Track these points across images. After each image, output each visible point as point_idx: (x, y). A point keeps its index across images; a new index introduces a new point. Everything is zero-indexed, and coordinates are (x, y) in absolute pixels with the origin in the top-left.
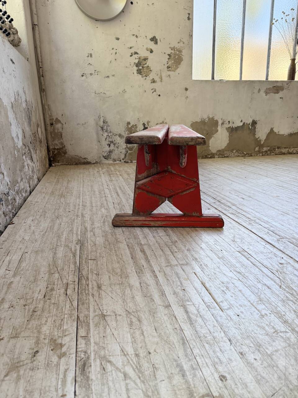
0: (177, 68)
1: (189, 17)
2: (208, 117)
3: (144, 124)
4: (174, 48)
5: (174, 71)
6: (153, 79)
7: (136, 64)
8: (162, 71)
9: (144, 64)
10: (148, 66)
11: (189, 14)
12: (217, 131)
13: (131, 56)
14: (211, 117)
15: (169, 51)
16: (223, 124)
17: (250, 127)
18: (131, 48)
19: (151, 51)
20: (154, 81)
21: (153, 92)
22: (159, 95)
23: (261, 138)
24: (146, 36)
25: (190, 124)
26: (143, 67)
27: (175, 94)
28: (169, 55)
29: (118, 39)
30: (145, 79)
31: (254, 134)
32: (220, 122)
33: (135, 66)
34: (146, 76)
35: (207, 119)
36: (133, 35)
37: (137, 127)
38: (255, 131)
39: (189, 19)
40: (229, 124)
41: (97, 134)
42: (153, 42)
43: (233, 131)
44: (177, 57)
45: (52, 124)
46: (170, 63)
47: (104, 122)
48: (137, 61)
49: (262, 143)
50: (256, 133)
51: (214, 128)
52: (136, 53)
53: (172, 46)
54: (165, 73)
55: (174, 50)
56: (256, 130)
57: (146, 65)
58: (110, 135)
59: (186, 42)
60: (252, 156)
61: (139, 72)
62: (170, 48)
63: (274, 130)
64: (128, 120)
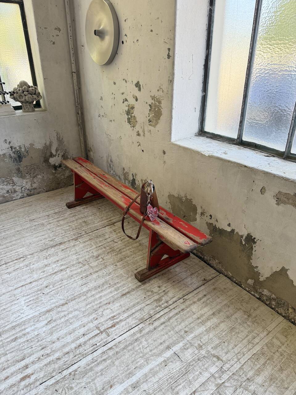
0: (157, 123)
1: (169, 54)
2: (186, 197)
3: (133, 175)
4: (154, 97)
5: (154, 126)
6: (138, 131)
7: (127, 112)
8: (144, 124)
9: (132, 114)
10: (135, 116)
11: (169, 49)
12: (196, 220)
13: (123, 102)
14: (189, 197)
15: (150, 101)
16: (202, 214)
17: (244, 243)
18: (123, 94)
19: (137, 100)
20: (139, 135)
21: (138, 146)
22: (143, 151)
23: (260, 270)
24: (132, 81)
25: (168, 195)
26: (131, 117)
27: (155, 155)
28: (150, 105)
29: (115, 83)
30: (133, 130)
31: (249, 257)
32: (199, 211)
33: (126, 115)
34: (134, 127)
35: (184, 198)
36: (124, 79)
37: (128, 175)
38: (252, 254)
39: (169, 56)
40: (211, 219)
41: (108, 169)
42: (137, 88)
43: (216, 231)
44: (157, 109)
45: (89, 151)
46: (151, 116)
47: (111, 161)
48: (127, 108)
49: (261, 279)
50: (253, 257)
51: (192, 214)
52: (126, 100)
53: (153, 95)
54: (147, 127)
55: (155, 100)
56: (254, 252)
57: (133, 115)
58: (114, 173)
59: (165, 90)
60: (241, 287)
61: (129, 122)
62: (151, 96)
63: (288, 272)
64: (124, 167)
